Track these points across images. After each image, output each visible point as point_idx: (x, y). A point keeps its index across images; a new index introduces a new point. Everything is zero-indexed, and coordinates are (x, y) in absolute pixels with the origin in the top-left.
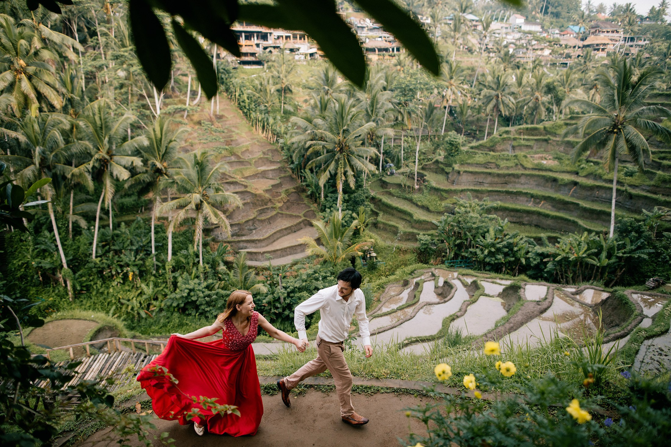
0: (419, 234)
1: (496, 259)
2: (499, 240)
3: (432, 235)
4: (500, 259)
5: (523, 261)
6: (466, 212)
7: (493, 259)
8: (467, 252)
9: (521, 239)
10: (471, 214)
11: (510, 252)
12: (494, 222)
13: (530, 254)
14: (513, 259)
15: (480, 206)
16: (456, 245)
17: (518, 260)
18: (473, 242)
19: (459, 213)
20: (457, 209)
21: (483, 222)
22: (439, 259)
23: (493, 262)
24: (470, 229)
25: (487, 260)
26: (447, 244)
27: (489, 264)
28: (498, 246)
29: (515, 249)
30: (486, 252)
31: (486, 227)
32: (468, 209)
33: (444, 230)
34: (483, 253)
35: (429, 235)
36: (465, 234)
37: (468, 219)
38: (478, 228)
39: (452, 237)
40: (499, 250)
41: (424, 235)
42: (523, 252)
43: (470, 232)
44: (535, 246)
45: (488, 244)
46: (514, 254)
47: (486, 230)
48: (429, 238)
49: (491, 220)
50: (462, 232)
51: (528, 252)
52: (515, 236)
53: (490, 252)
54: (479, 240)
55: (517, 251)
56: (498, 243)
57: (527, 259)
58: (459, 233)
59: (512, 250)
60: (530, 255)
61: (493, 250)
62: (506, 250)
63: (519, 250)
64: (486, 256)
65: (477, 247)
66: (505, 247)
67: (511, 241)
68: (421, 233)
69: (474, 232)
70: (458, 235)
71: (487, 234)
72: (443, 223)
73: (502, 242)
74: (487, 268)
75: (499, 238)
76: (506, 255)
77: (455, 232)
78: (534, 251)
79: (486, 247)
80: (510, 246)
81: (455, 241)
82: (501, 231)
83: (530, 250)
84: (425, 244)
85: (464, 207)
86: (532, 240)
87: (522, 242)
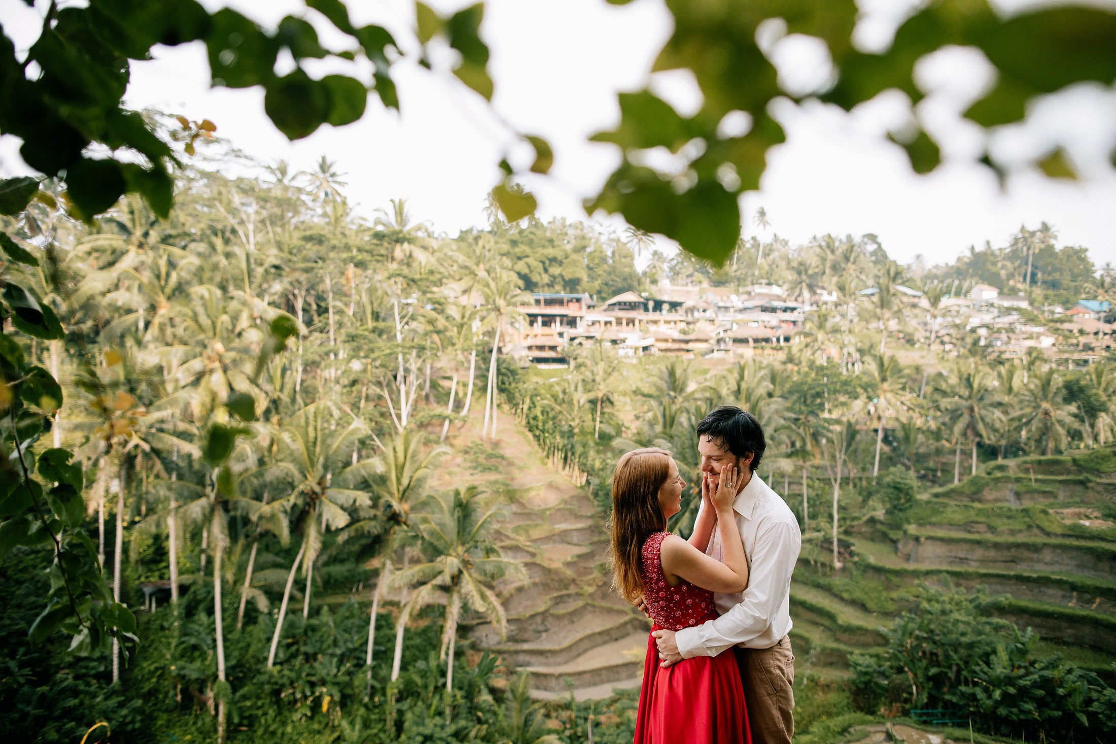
0: (851, 653)
1: (1022, 711)
2: (1022, 671)
3: (877, 656)
4: (1030, 712)
5: (1084, 719)
6: (944, 612)
7: (1015, 710)
8: (954, 694)
9: (1070, 671)
10: (956, 616)
11: (1049, 699)
12: (1003, 633)
13: (1096, 704)
14: (1060, 713)
15: (971, 601)
16: (929, 679)
17: (1070, 717)
18: (965, 673)
19: (930, 612)
20: (925, 605)
21: (980, 633)
22: (897, 705)
23: (1014, 717)
24: (956, 646)
25: (1002, 711)
26: (910, 675)
27: (1006, 720)
28: (1022, 682)
29: (1061, 691)
30: (997, 694)
31: (988, 644)
32: (948, 607)
33: (902, 645)
34: (990, 697)
35: (871, 656)
36: (947, 657)
37: (949, 625)
38: (971, 646)
39: (920, 660)
40: (1024, 692)
41: (863, 655)
42: (1078, 699)
43: (956, 652)
44: (1104, 688)
45: (998, 678)
46: (1060, 702)
47: (988, 649)
48: (873, 661)
49: (997, 628)
50: (940, 652)
51: (1089, 702)
52: (1053, 665)
53: (1005, 695)
54: (977, 669)
55: (1064, 697)
56: (1020, 677)
57: (1092, 716)
58: (932, 654)
59: (1052, 693)
60: (1095, 707)
61: (1012, 690)
62: (1041, 693)
63: (1069, 694)
64: (997, 704)
65: (975, 684)
66: (1035, 685)
67: (1046, 673)
68: (857, 651)
69: (963, 651)
70: (932, 658)
71: (992, 657)
72: (900, 632)
73: (1028, 674)
74: (1004, 730)
75: (1019, 667)
76: (1041, 703)
77: (924, 653)
78: (1103, 699)
79: (997, 682)
80: (1046, 683)
81: (927, 669)
82: (1023, 652)
83: (1094, 695)
84: (866, 673)
85: (938, 601)
86: (1094, 674)
87: (1071, 677)
